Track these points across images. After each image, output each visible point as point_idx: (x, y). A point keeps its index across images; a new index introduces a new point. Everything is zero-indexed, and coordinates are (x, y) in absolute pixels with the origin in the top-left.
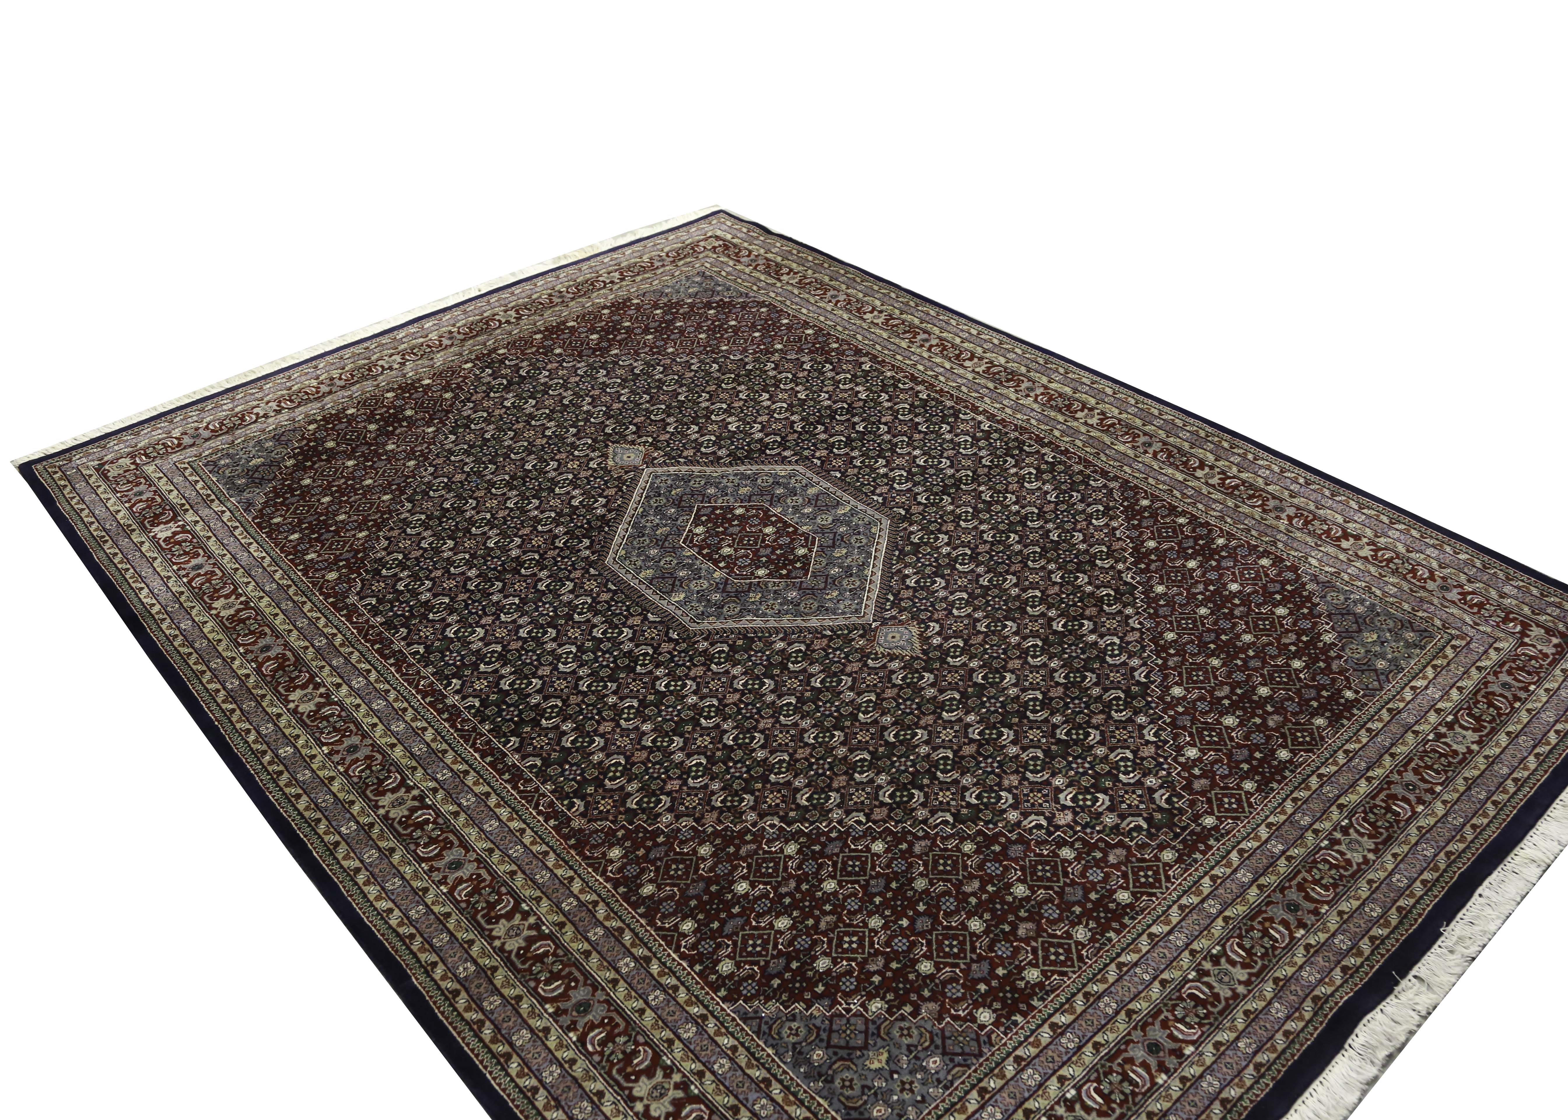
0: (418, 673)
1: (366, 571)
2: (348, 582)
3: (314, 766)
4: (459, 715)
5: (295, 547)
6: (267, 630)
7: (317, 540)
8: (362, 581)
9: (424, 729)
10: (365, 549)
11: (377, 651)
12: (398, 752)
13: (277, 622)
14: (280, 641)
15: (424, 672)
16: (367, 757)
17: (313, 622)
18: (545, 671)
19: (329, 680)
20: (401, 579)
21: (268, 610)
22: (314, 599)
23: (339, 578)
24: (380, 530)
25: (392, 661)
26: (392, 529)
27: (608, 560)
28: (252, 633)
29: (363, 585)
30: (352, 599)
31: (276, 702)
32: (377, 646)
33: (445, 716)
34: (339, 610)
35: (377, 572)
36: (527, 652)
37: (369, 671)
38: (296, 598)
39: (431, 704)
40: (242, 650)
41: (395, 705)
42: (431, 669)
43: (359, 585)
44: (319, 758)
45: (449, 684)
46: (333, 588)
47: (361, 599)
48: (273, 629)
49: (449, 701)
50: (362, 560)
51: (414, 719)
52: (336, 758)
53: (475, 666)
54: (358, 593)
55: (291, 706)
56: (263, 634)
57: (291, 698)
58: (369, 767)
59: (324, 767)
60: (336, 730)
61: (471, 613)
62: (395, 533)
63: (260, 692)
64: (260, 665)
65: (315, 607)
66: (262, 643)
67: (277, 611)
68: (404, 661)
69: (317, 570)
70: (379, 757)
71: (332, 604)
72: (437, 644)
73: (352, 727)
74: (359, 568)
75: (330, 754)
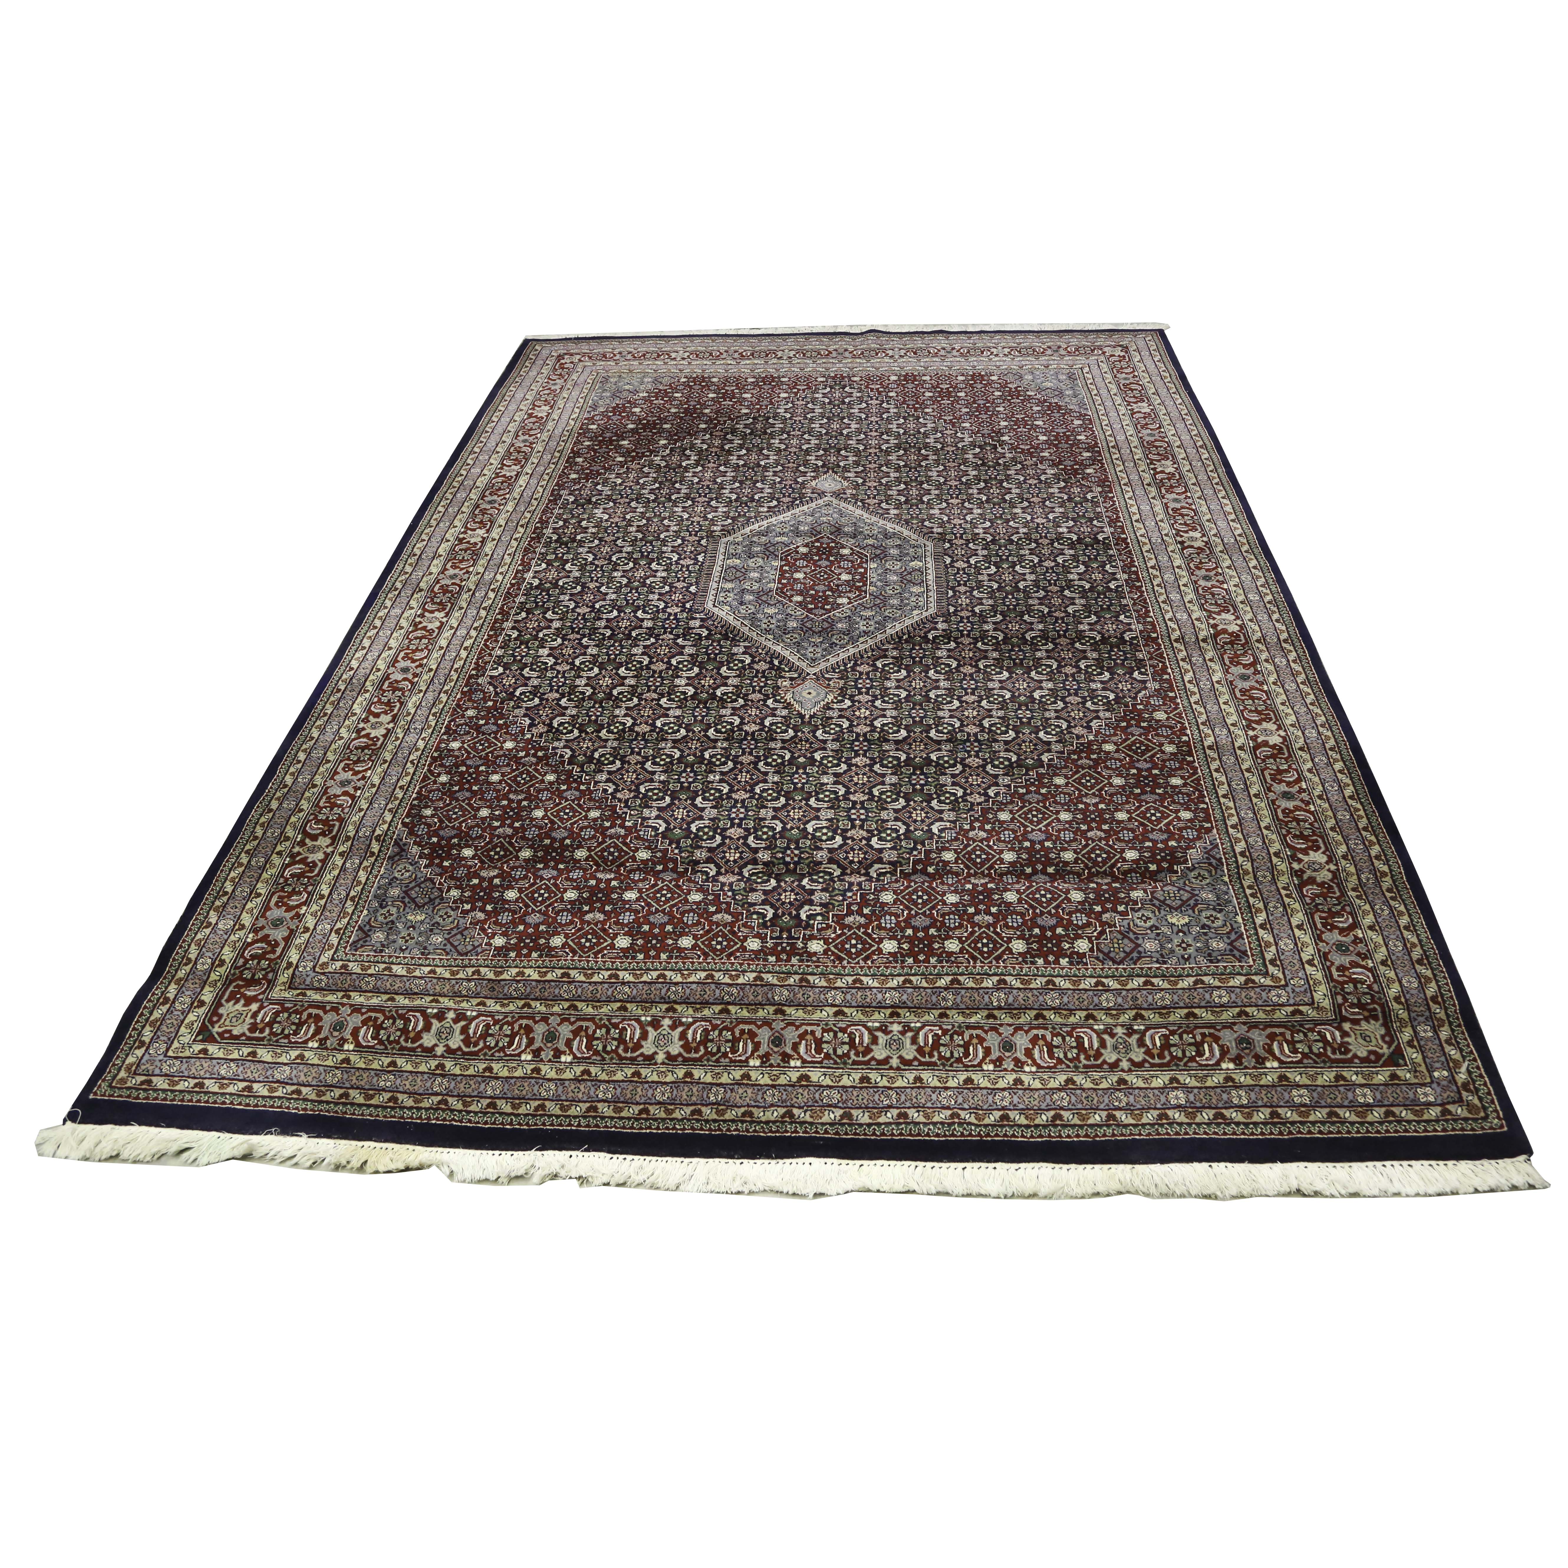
0: (1134, 604)
1: (1127, 705)
2: (1148, 703)
3: (1237, 579)
4: (1125, 565)
5: (1181, 768)
6: (1238, 694)
7: (1155, 766)
8: (1135, 698)
9: (1152, 567)
10: (1115, 729)
11: (1156, 631)
12: (1177, 563)
13: (1227, 697)
14: (1230, 677)
15: (1131, 603)
16: (1200, 569)
17: (1196, 681)
18: (1049, 564)
19: (1203, 626)
20: (1102, 682)
21: (1232, 710)
22: (1186, 704)
23: (1154, 710)
24: (1090, 743)
25: (1149, 619)
26: (1078, 737)
27: (932, 611)
28: (1252, 698)
29: (1137, 694)
30: (1152, 685)
31: (1250, 631)
32: (1154, 635)
33: (1134, 569)
34: (1169, 681)
35: (1117, 700)
36: (1049, 581)
37: (1170, 620)
38: (1202, 710)
39: (1138, 580)
40: (1265, 688)
41: (1163, 591)
42: (1124, 602)
43: (1140, 695)
44: (1232, 583)
45: (1117, 587)
46: (1164, 704)
47: (1144, 682)
48: (1232, 692)
49: (1126, 576)
50: (1123, 719)
51: (1155, 577)
52: (1220, 578)
53: (1092, 589)
54: (1146, 688)
55: (1239, 622)
56: (1243, 692)
57: (1238, 628)
58: (1201, 563)
59: (1231, 577)
60: (1213, 595)
61: (1067, 624)
62: (1078, 731)
63: (1260, 646)
64: (1253, 664)
65: (1188, 694)
66: (1246, 685)
67: (1223, 707)
68: (1140, 616)
69: (1171, 728)
70: (1192, 565)
71: (1172, 690)
72: (1108, 616)
73: (1201, 591)
74: (1131, 712)
75: (1223, 583)
